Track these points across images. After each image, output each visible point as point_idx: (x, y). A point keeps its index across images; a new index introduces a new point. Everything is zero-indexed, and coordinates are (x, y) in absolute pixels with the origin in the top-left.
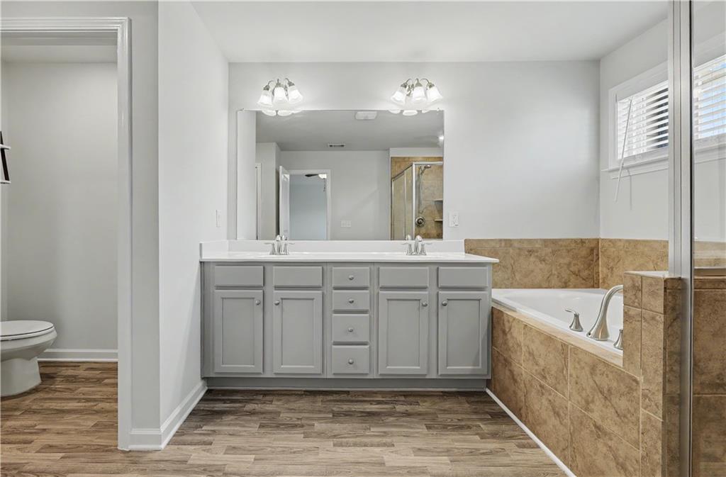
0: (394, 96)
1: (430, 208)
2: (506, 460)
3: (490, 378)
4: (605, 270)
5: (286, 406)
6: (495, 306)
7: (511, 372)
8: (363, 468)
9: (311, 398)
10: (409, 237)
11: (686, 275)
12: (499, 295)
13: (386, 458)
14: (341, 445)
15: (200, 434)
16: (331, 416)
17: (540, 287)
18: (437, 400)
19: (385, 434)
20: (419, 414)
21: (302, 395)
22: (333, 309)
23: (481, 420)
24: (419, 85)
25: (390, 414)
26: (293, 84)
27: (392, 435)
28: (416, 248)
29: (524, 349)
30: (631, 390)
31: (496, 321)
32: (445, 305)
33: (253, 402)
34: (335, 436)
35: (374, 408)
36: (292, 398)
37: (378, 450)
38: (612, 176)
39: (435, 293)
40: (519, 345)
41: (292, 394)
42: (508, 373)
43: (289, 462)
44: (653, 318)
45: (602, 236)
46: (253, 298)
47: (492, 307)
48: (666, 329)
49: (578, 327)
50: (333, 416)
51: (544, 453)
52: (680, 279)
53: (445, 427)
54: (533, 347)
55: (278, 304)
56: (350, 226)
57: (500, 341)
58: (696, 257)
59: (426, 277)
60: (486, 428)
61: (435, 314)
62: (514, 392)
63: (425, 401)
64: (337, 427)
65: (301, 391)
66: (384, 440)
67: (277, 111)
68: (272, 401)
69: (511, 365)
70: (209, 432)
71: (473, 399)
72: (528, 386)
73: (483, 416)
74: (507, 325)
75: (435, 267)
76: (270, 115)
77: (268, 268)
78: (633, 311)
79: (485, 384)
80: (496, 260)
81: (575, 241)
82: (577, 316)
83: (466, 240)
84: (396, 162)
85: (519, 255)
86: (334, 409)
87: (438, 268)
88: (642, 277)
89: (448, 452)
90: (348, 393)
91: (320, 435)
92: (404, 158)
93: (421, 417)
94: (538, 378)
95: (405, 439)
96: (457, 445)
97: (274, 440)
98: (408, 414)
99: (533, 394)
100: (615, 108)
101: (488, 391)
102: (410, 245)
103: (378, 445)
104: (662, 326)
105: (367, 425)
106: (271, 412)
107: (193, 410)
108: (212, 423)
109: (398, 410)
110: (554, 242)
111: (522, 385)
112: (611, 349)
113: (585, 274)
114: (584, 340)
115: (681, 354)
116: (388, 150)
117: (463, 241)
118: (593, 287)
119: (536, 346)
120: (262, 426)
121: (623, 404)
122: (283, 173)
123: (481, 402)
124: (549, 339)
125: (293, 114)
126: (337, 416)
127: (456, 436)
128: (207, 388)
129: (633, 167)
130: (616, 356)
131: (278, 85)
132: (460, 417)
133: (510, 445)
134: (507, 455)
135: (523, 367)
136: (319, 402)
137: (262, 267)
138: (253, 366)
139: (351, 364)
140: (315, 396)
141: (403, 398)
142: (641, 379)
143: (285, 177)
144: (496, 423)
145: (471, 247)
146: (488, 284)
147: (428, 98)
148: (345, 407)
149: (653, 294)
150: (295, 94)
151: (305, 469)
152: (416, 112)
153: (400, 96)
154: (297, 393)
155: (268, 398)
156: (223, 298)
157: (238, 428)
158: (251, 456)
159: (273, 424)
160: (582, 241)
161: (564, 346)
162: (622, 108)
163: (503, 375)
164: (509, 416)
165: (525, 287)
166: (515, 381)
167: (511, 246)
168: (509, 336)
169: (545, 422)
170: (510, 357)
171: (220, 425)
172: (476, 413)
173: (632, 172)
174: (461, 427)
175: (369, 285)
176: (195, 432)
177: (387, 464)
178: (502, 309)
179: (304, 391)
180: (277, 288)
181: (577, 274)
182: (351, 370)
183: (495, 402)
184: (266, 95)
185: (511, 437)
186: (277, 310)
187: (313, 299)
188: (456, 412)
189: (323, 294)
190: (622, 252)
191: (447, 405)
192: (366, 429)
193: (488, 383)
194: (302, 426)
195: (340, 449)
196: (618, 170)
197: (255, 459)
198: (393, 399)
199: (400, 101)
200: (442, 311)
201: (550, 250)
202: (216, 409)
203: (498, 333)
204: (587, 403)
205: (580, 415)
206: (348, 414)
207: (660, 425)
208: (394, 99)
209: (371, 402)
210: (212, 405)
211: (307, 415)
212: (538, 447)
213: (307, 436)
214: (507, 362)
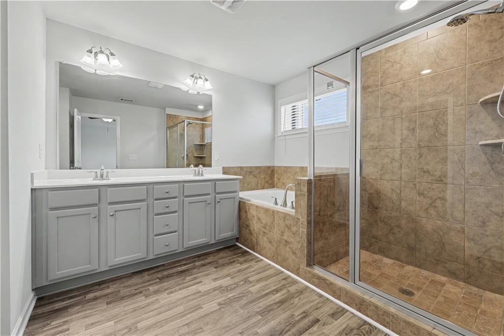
0: (186, 81)
1: (191, 148)
2: (253, 269)
3: (238, 236)
4: (277, 180)
5: (122, 286)
6: (240, 200)
7: (250, 230)
8: (190, 298)
9: (140, 276)
10: (192, 166)
11: (312, 178)
12: (243, 195)
13: (200, 289)
14: (172, 292)
15: (50, 329)
16: (158, 280)
17: (254, 190)
18: (215, 254)
19: (195, 278)
20: (210, 263)
21: (131, 275)
22: (155, 213)
23: (238, 257)
24: (200, 78)
25: (194, 268)
26: (114, 55)
27: (199, 277)
28: (199, 172)
29: (256, 218)
30: (297, 222)
31: (242, 207)
32: (219, 202)
33: (91, 292)
34: (166, 290)
35: (184, 268)
36: (124, 280)
37: (195, 286)
38: (280, 138)
39: (214, 196)
40: (253, 217)
41: (123, 278)
42: (248, 231)
43: (143, 313)
44: (304, 194)
45: (276, 165)
46: (90, 214)
47: (240, 201)
48: (308, 197)
49: (276, 204)
50: (160, 280)
51: (266, 262)
52: (311, 180)
53: (223, 265)
54: (260, 215)
55: (112, 215)
56: (136, 159)
57: (244, 216)
58: (315, 172)
59: (209, 188)
60: (241, 259)
61: (213, 208)
62: (251, 239)
63: (210, 257)
64: (165, 284)
65: (129, 274)
66: (196, 281)
67: (96, 70)
68: (109, 287)
69: (249, 227)
70: (61, 324)
71: (231, 249)
72: (258, 235)
73: (238, 255)
74: (247, 208)
75: (213, 183)
76: (88, 71)
77: (102, 189)
78: (298, 193)
79: (235, 240)
80: (242, 177)
81: (266, 167)
82: (276, 199)
83: (223, 168)
84: (170, 117)
85: (246, 174)
86: (159, 276)
87: (215, 183)
88: (301, 180)
89: (228, 275)
90: (163, 265)
91: (156, 292)
92: (176, 115)
93: (211, 264)
94: (263, 229)
95: (206, 277)
96: (232, 271)
97: (124, 307)
98: (204, 265)
99: (260, 236)
100: (280, 109)
101: (237, 244)
102: (195, 171)
103: (194, 285)
104: (306, 197)
105: (183, 278)
106: (113, 293)
107: (31, 317)
108: (61, 318)
109: (197, 265)
110: (259, 167)
111: (255, 235)
112: (289, 210)
113: (270, 182)
114: (279, 208)
115: (311, 206)
116: (165, 109)
117: (221, 168)
118: (273, 188)
119: (262, 216)
120: (108, 303)
121: (294, 229)
122: (78, 115)
123: (236, 249)
124: (267, 210)
125: (109, 75)
126: (161, 279)
127: (230, 267)
128: (37, 297)
129: (287, 135)
130: (292, 212)
131: (102, 52)
132: (229, 258)
133: (252, 263)
134: (253, 267)
135: (255, 226)
136: (146, 277)
137: (97, 190)
138: (89, 266)
139: (167, 246)
140: (142, 274)
141: (197, 259)
142: (300, 218)
143: (77, 118)
144: (244, 256)
145: (226, 171)
146: (238, 189)
147: (205, 87)
148: (166, 273)
149: (304, 186)
150: (115, 62)
151: (155, 312)
152: (196, 93)
153: (189, 81)
154: (126, 276)
155: (102, 286)
156: (58, 218)
157: (88, 312)
158: (111, 322)
159: (117, 298)
160: (269, 167)
161: (273, 212)
162: (283, 109)
163: (245, 232)
164: (248, 252)
165: (248, 190)
166: (251, 234)
167: (243, 170)
168: (248, 213)
169: (265, 248)
170: (249, 223)
171: (70, 315)
172: (235, 255)
173: (287, 137)
174: (231, 263)
175: (178, 195)
176: (45, 329)
177: (202, 291)
178: (244, 201)
179: (132, 273)
180: (111, 203)
181: (267, 182)
182: (167, 249)
183: (241, 248)
184: (89, 56)
185: (252, 260)
186: (111, 220)
187: (140, 209)
188: (226, 257)
189: (147, 204)
190: (283, 172)
191: (221, 254)
192: (184, 279)
193: (237, 239)
194: (141, 292)
195: (172, 295)
196: (281, 136)
197: (115, 323)
198: (192, 260)
199: (190, 85)
200: (218, 206)
201: (258, 172)
202: (55, 308)
203: (243, 213)
204: (282, 233)
205: (279, 239)
206: (168, 276)
207: (306, 233)
208: (186, 82)
209: (181, 266)
210: (51, 307)
211: (141, 286)
212: (262, 260)
213: (146, 296)
214: (248, 226)
